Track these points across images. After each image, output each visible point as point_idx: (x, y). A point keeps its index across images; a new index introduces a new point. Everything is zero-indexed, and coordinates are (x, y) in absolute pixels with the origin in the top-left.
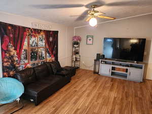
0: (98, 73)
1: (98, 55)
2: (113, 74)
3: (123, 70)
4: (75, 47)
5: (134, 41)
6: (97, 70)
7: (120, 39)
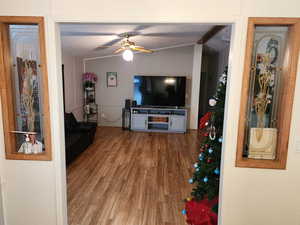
0: (129, 129)
1: (128, 102)
2: (150, 127)
3: (163, 119)
4: (87, 91)
5: (171, 81)
6: (127, 125)
7: (151, 77)
